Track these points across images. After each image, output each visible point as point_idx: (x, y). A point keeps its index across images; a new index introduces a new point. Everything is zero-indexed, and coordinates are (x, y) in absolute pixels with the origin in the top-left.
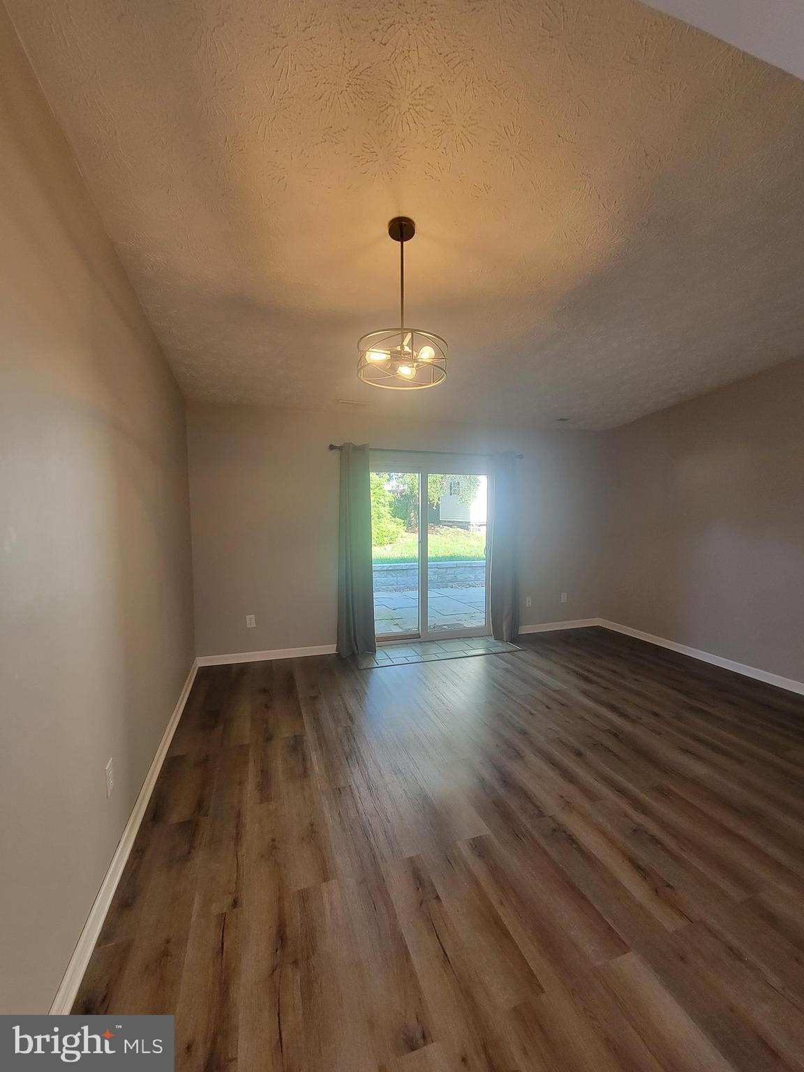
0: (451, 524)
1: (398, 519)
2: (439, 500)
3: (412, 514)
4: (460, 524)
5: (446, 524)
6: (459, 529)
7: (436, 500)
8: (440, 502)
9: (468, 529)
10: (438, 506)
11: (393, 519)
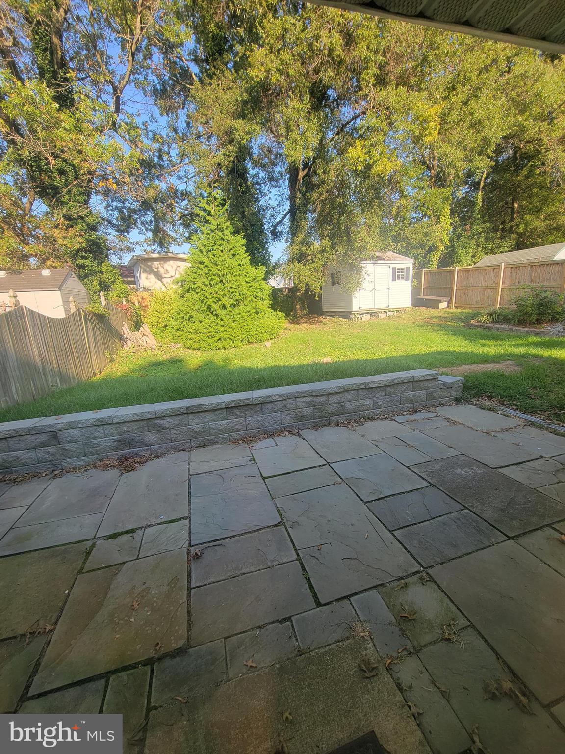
0: (333, 314)
1: (279, 313)
2: (321, 289)
3: (298, 307)
4: (343, 314)
5: (328, 314)
6: (341, 319)
7: (318, 290)
8: (322, 292)
9: (349, 318)
10: (320, 296)
11: (274, 313)
